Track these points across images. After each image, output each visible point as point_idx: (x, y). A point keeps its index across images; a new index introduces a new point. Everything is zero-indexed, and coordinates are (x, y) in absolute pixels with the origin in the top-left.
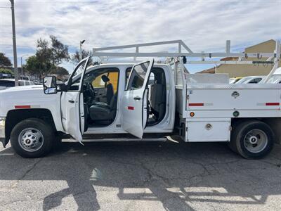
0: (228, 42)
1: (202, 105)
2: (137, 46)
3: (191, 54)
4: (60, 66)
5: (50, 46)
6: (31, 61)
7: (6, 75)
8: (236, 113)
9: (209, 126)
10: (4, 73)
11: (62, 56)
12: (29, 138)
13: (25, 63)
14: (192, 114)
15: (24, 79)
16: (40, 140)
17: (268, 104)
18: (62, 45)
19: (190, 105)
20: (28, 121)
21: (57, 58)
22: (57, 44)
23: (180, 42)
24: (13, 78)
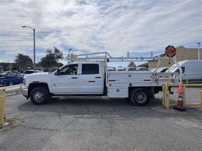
0: (128, 52)
1: (114, 81)
2: (87, 55)
3: (111, 58)
4: (60, 62)
5: (53, 52)
6: (43, 60)
7: (29, 68)
8: (131, 84)
9: (118, 90)
10: (28, 67)
11: (59, 57)
12: (38, 96)
13: (40, 61)
14: (110, 85)
15: (39, 70)
16: (43, 97)
17: (145, 80)
18: (60, 52)
19: (109, 81)
20: (38, 88)
21: (57, 58)
22: (57, 51)
23: (106, 53)
24: (33, 69)
